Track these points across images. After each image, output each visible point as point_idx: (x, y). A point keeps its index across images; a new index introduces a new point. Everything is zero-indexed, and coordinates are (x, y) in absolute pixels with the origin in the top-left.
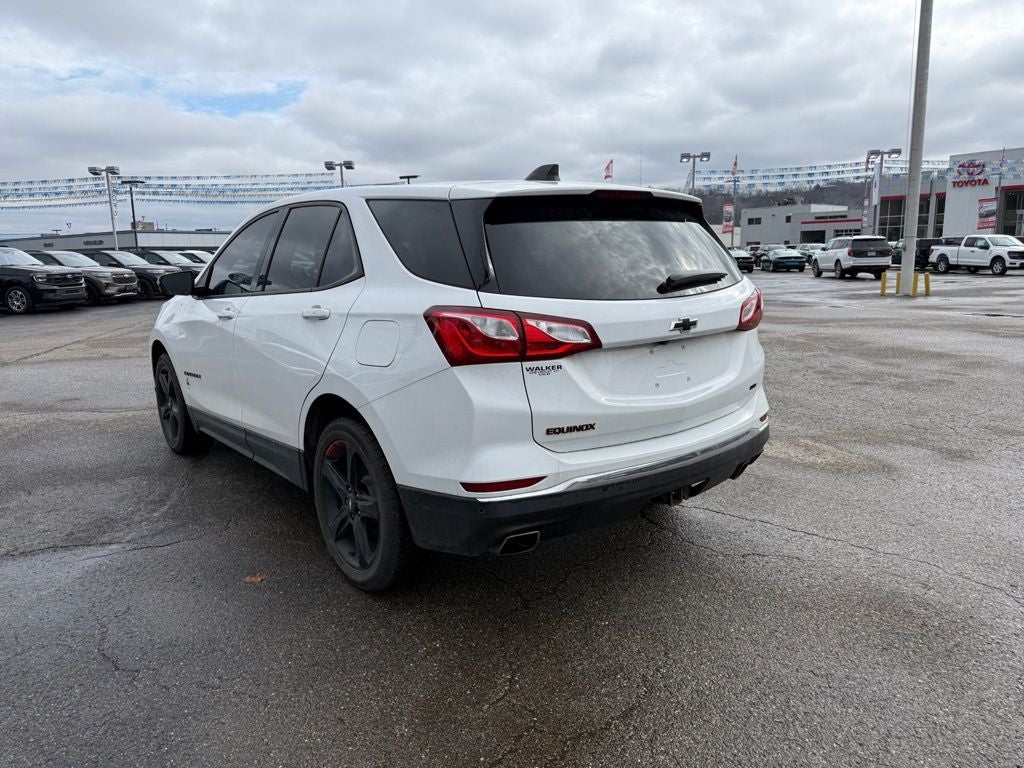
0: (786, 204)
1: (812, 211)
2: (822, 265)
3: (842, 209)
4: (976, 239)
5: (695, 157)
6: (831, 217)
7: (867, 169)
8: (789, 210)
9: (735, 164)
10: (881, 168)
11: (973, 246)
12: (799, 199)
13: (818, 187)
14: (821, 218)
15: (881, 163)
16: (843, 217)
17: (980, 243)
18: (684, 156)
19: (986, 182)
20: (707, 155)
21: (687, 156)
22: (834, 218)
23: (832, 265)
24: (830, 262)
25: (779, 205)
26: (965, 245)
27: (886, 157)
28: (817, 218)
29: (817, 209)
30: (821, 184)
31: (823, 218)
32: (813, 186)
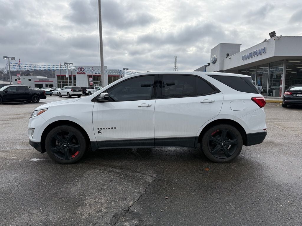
0: (27, 75)
1: (37, 78)
2: (62, 94)
3: (45, 78)
4: (97, 88)
5: (9, 58)
6: (44, 80)
7: (60, 67)
8: (29, 77)
9: (19, 62)
10: (68, 67)
11: (97, 89)
12: (32, 74)
13: (28, 70)
14: (40, 80)
15: (68, 66)
16: (47, 80)
17: (98, 89)
18: (5, 57)
19: (85, 73)
20: (14, 58)
21: (6, 57)
22: (45, 80)
23: (66, 94)
24: (66, 93)
25: (25, 75)
26: (95, 89)
27: (69, 65)
28: (39, 80)
29: (39, 77)
30: (29, 70)
31: (41, 80)
32: (26, 70)
